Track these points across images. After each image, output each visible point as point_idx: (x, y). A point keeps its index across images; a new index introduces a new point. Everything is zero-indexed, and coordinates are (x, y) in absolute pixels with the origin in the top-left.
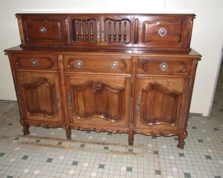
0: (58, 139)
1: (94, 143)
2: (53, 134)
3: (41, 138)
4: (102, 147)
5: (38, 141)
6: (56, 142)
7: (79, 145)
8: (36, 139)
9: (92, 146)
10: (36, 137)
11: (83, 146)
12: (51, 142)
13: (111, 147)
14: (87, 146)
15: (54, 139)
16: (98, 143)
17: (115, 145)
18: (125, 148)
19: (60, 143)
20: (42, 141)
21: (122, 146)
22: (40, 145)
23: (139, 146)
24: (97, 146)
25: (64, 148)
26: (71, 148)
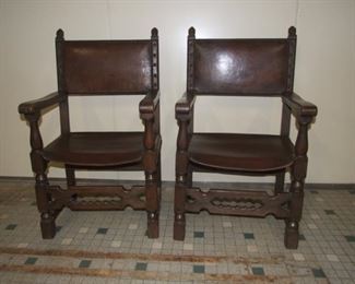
0: (81, 254)
1: (168, 259)
2: (67, 241)
3: (38, 253)
4: (188, 267)
5: (31, 261)
6: (77, 262)
7: (131, 264)
8: (27, 256)
9: (164, 266)
10: (27, 251)
11: (141, 267)
12: (64, 262)
13: (210, 267)
14: (152, 266)
15: (70, 254)
16: (179, 259)
17: (218, 259)
18: (242, 266)
19: (85, 264)
20: (42, 261)
21: (236, 262)
22: (36, 271)
23: (275, 260)
24: (175, 266)
25: (95, 275)
26: (113, 273)
